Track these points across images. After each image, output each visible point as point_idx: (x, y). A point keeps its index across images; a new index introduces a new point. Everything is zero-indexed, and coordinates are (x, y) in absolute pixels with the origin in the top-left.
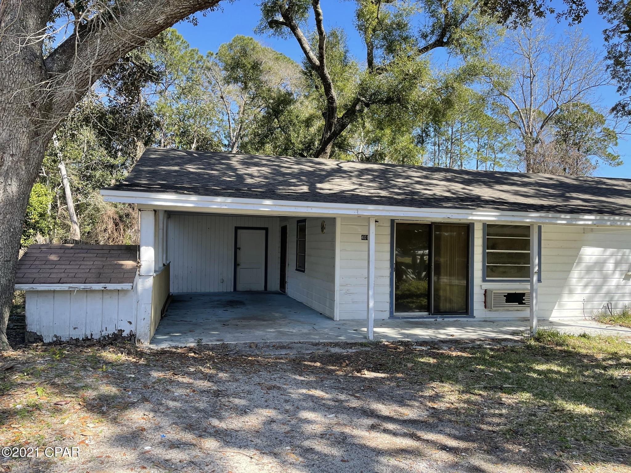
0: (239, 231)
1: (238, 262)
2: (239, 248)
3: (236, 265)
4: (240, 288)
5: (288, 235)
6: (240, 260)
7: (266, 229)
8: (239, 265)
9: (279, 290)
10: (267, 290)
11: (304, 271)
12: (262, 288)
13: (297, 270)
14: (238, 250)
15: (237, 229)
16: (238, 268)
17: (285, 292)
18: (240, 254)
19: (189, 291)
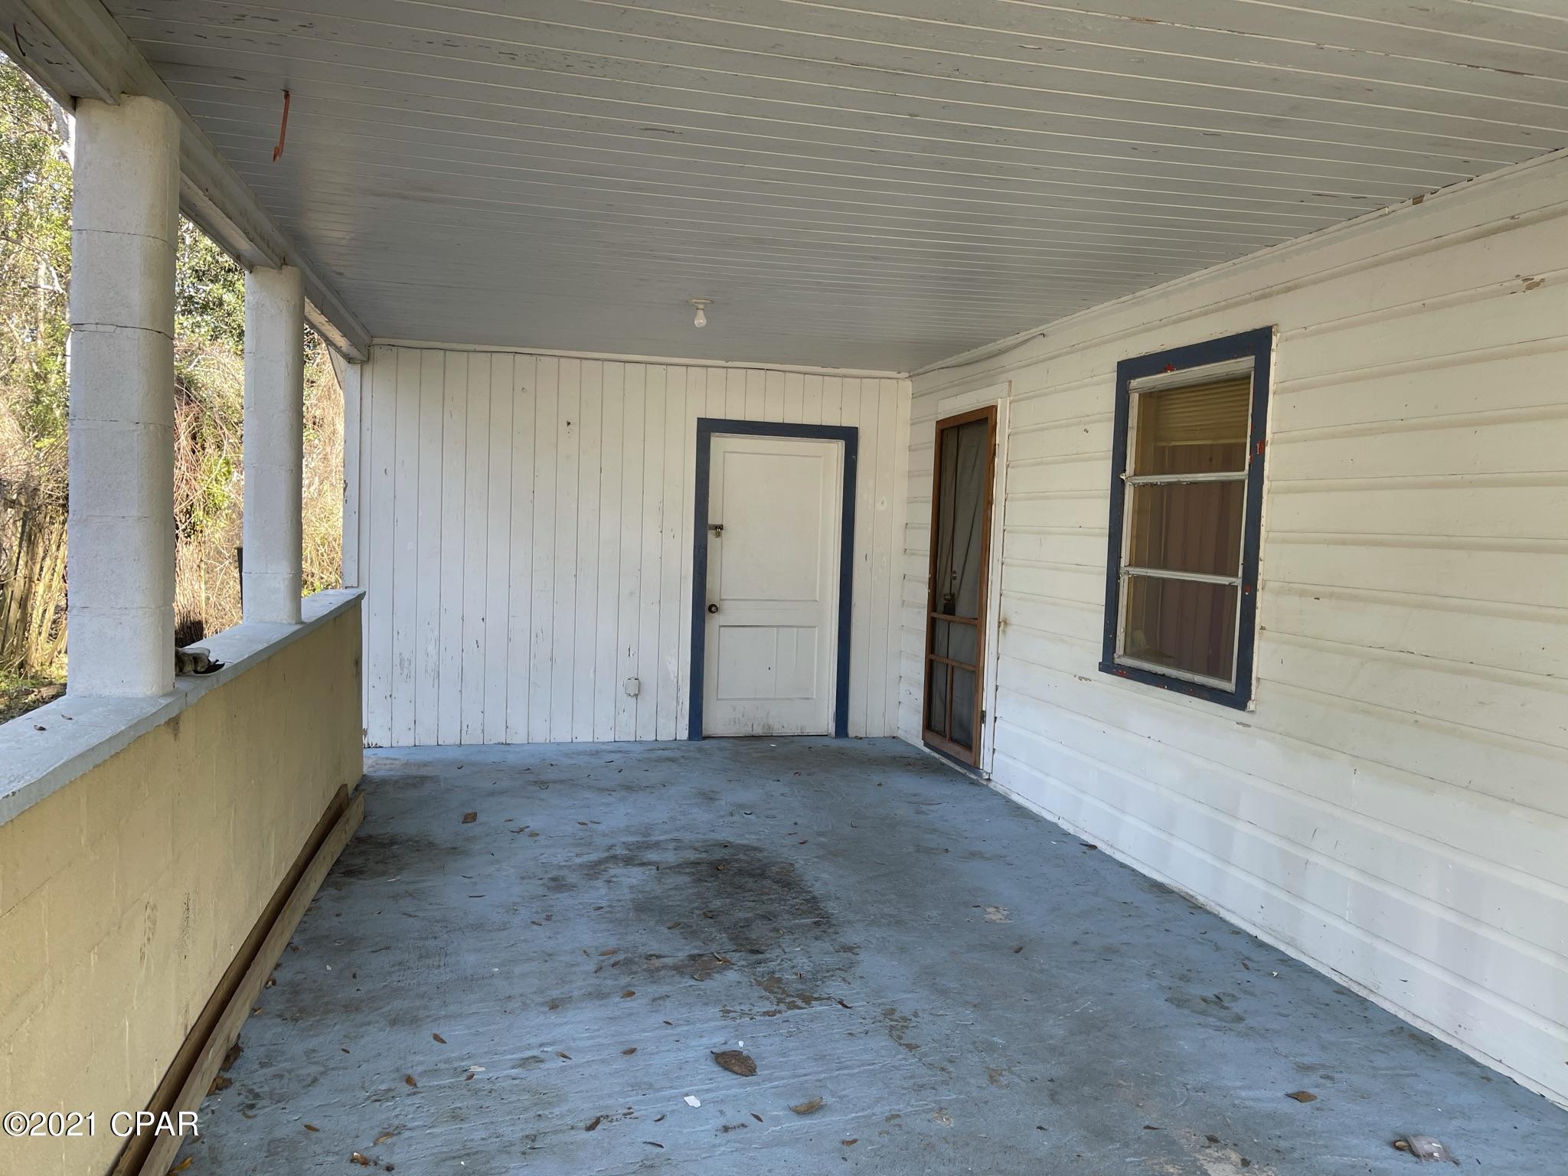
0: (720, 443)
1: (712, 596)
2: (719, 528)
3: (703, 608)
4: (719, 720)
5: (1000, 462)
6: (724, 583)
7: (849, 436)
8: (713, 609)
9: (919, 743)
10: (846, 735)
11: (1239, 699)
12: (826, 722)
13: (1108, 665)
14: (711, 535)
15: (708, 428)
16: (713, 623)
17: (975, 767)
18: (725, 555)
19: (472, 738)
